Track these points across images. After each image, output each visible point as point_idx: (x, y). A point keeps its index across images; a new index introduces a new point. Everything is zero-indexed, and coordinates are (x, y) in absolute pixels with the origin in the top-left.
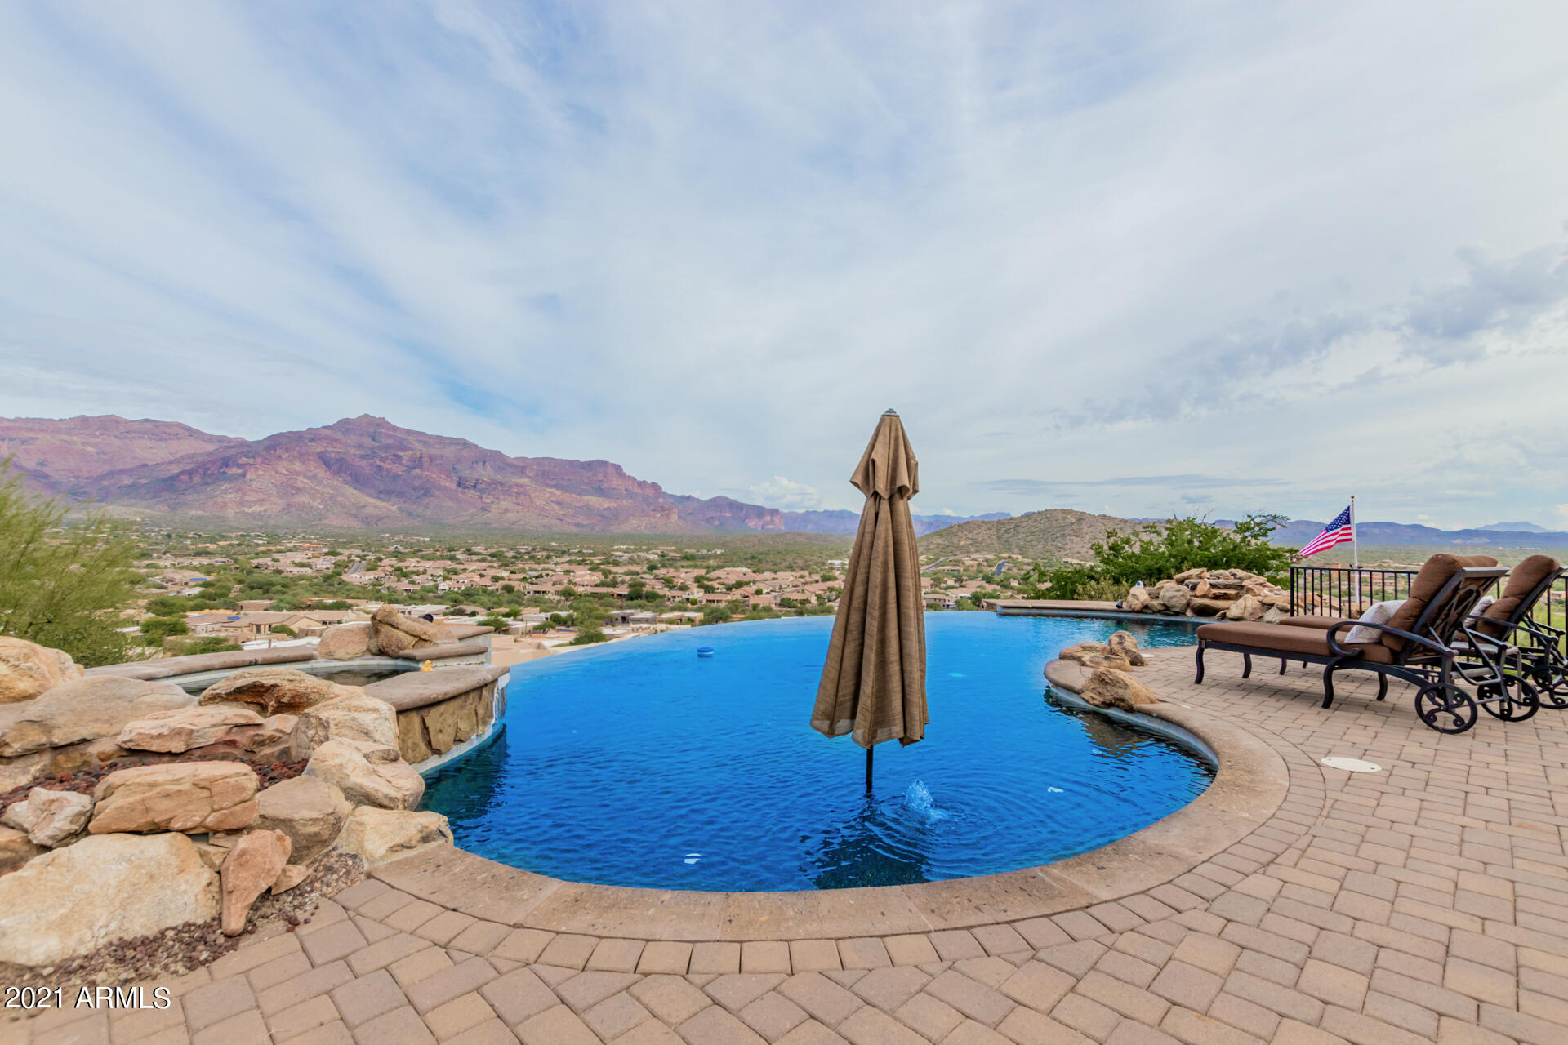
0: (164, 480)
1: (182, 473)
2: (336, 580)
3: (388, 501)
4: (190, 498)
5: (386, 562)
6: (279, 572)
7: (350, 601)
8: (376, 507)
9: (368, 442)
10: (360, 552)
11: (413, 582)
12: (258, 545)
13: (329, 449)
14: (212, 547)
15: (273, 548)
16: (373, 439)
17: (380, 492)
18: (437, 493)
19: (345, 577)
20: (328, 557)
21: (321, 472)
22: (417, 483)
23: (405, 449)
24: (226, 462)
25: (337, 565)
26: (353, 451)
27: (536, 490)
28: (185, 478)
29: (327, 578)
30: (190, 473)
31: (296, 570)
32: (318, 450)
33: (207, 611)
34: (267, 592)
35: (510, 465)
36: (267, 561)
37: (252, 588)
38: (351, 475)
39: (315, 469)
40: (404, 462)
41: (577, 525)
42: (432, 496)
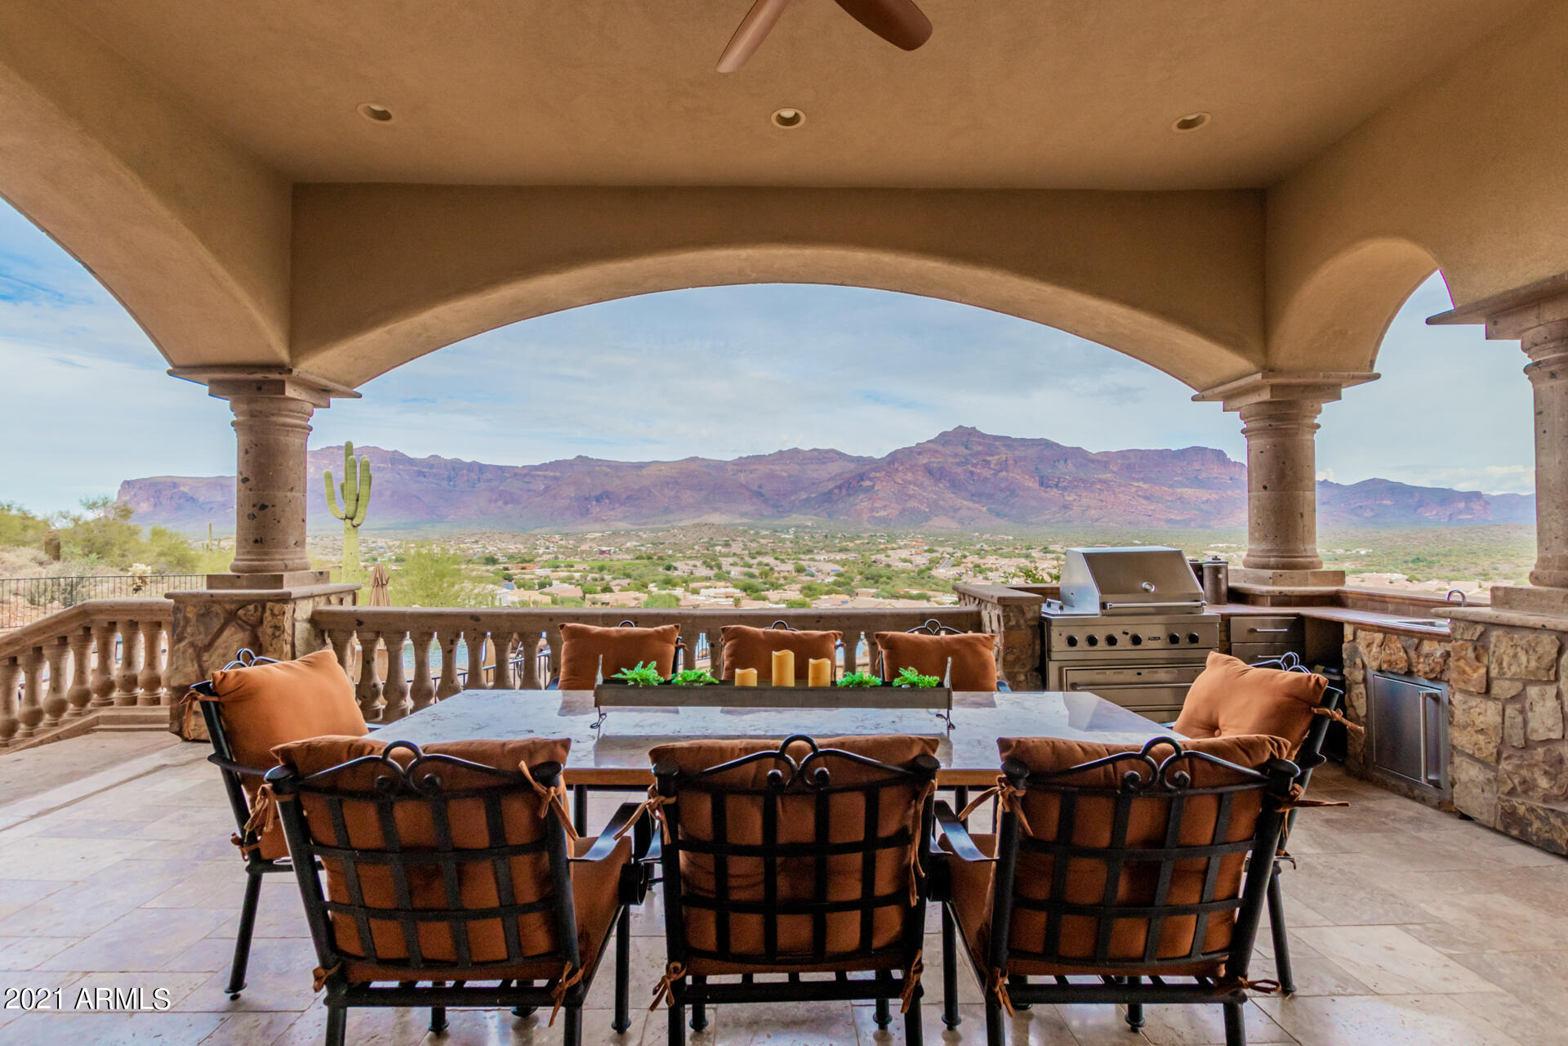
0: (825, 494)
1: (836, 487)
2: (926, 575)
3: (979, 503)
4: (840, 506)
5: (970, 559)
6: (889, 566)
7: (930, 593)
8: (969, 509)
9: (962, 450)
10: (951, 550)
11: (987, 579)
12: (880, 543)
13: (933, 460)
14: (851, 545)
15: (889, 546)
16: (967, 448)
17: (973, 495)
18: (1021, 493)
19: (934, 572)
20: (926, 554)
21: (927, 481)
22: (1003, 485)
23: (992, 455)
24: (862, 477)
25: (931, 561)
26: (950, 460)
27: (1120, 485)
28: (836, 491)
29: (921, 572)
30: (840, 487)
31: (901, 565)
32: (924, 462)
33: (833, 596)
34: (877, 582)
35: (1092, 461)
36: (881, 557)
37: (867, 579)
38: (949, 481)
39: (922, 478)
40: (992, 466)
41: (1169, 521)
42: (1017, 496)
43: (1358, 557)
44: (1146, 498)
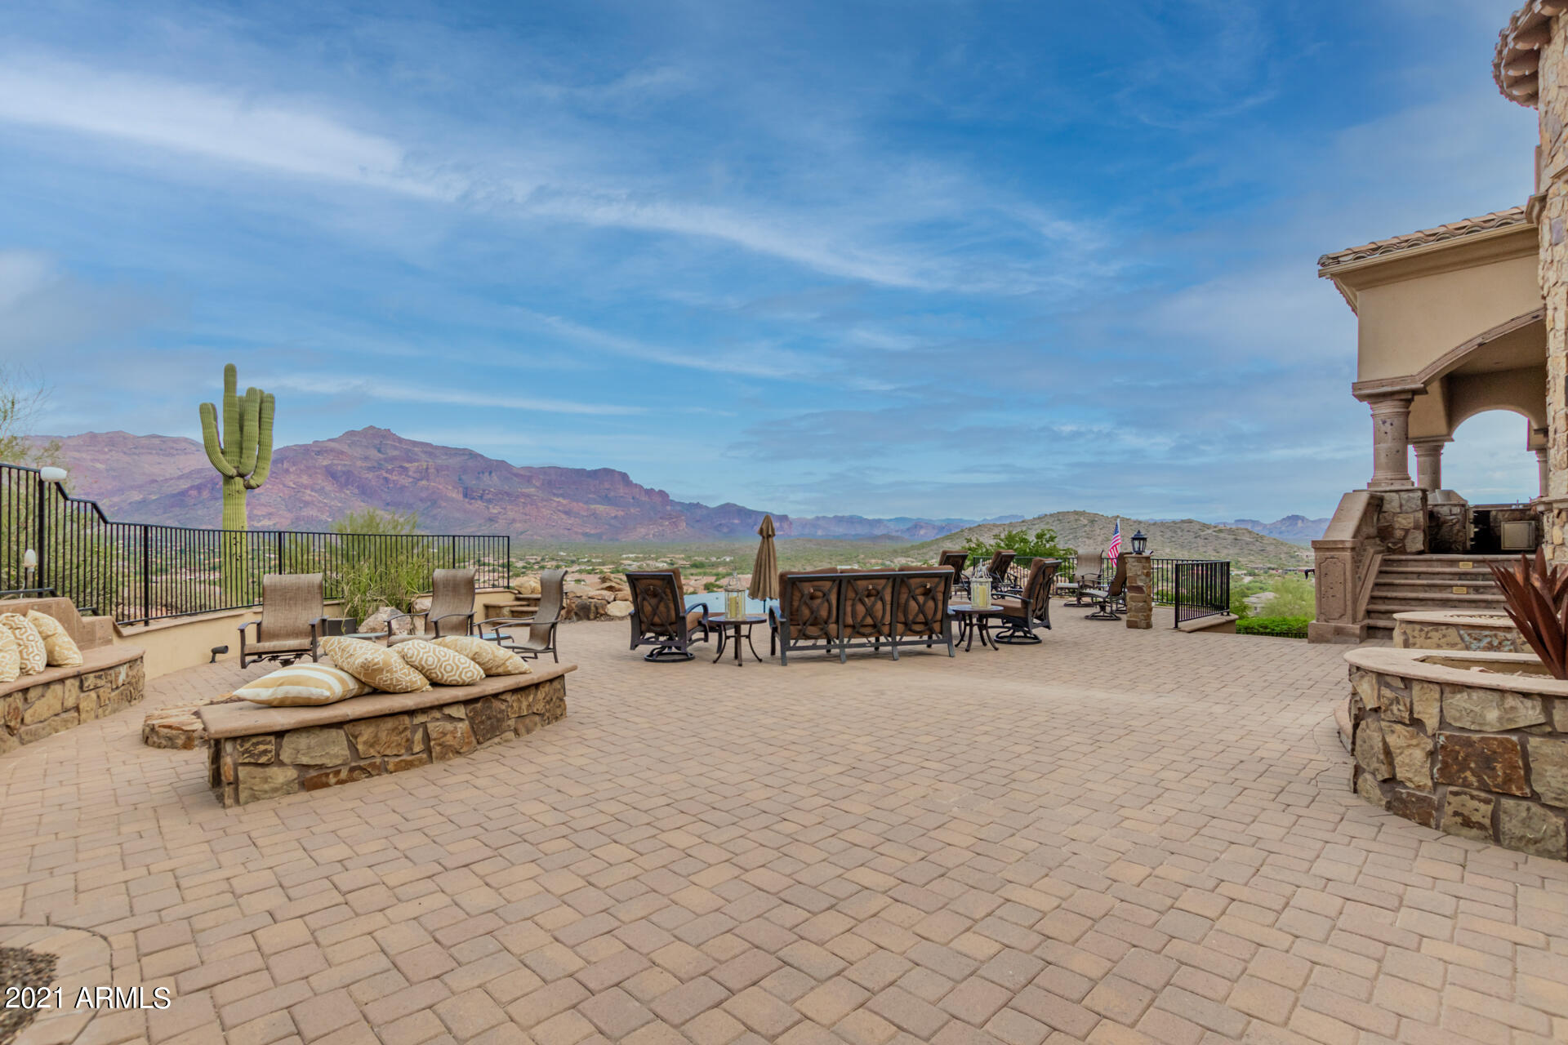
0: (174, 496)
1: (191, 488)
4: (199, 512)
9: (373, 453)
13: (335, 462)
16: (379, 451)
17: (388, 504)
18: (444, 504)
21: (329, 487)
22: (424, 495)
23: (410, 461)
26: (359, 463)
27: (542, 500)
28: (194, 493)
30: (199, 488)
32: (325, 463)
35: (516, 475)
38: (358, 487)
39: (321, 481)
40: (410, 473)
41: (586, 535)
42: (440, 507)
43: (725, 564)
44: (566, 513)
